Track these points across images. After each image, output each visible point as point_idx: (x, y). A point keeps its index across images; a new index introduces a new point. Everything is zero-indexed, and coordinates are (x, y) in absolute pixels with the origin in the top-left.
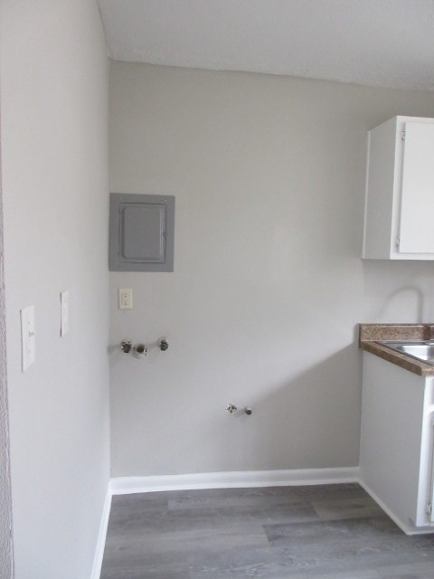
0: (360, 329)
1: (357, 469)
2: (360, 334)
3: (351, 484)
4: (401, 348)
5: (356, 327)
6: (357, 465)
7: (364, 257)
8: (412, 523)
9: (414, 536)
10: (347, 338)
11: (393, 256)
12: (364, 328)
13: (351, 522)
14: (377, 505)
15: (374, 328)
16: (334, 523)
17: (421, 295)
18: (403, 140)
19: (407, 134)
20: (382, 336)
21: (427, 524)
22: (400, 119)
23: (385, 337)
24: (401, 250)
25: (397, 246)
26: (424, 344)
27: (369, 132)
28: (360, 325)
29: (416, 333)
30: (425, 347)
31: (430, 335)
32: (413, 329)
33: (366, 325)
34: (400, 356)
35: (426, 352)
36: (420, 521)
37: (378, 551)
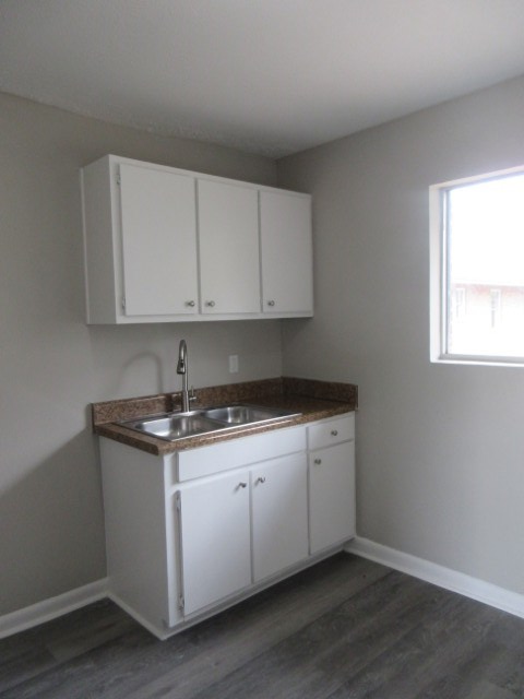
0: (93, 409)
1: (105, 581)
2: (93, 416)
3: (99, 602)
4: (140, 427)
5: (87, 409)
6: (106, 576)
7: (89, 323)
8: (165, 624)
9: (169, 640)
10: (77, 423)
11: (120, 320)
12: (97, 408)
13: (97, 652)
14: (130, 618)
15: (110, 406)
16: (76, 661)
17: (159, 362)
18: (118, 184)
19: (122, 177)
20: (119, 415)
21: (181, 621)
22: (113, 159)
23: (123, 415)
24: (128, 312)
25: (123, 307)
26: (166, 417)
27: (82, 170)
28: (92, 405)
29: (158, 405)
30: (167, 419)
31: (172, 406)
32: (153, 401)
33: (99, 404)
34: (137, 437)
35: (168, 425)
36: (173, 620)
37: (129, 674)
